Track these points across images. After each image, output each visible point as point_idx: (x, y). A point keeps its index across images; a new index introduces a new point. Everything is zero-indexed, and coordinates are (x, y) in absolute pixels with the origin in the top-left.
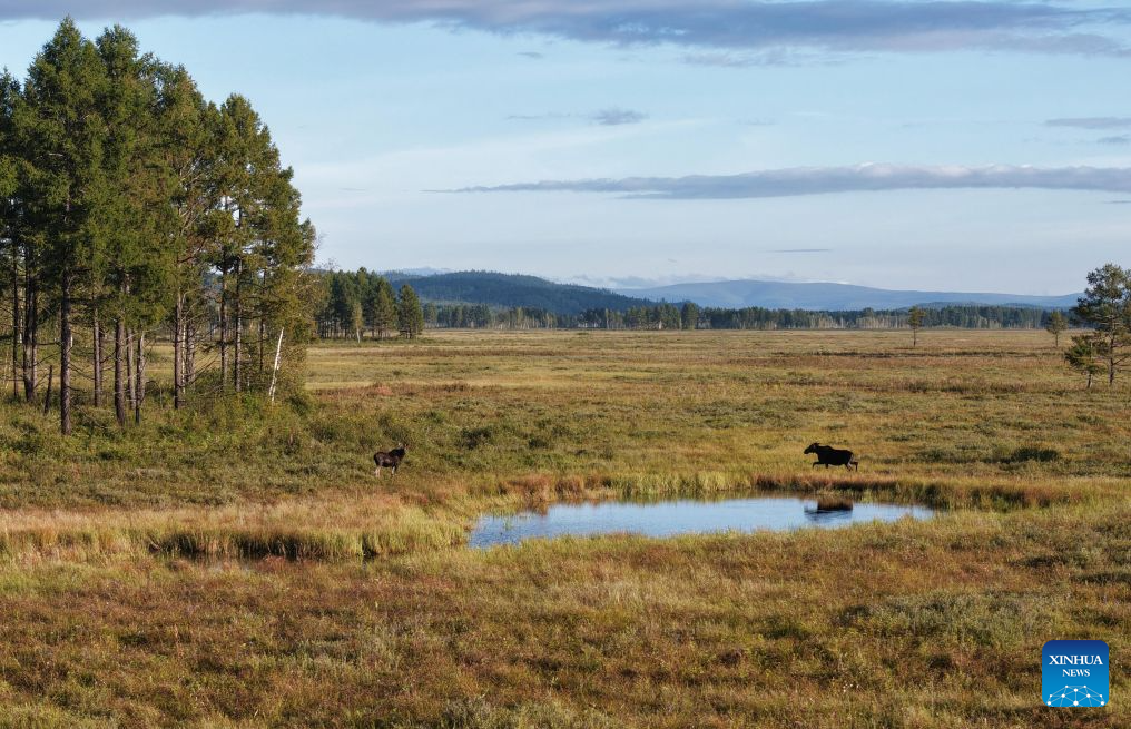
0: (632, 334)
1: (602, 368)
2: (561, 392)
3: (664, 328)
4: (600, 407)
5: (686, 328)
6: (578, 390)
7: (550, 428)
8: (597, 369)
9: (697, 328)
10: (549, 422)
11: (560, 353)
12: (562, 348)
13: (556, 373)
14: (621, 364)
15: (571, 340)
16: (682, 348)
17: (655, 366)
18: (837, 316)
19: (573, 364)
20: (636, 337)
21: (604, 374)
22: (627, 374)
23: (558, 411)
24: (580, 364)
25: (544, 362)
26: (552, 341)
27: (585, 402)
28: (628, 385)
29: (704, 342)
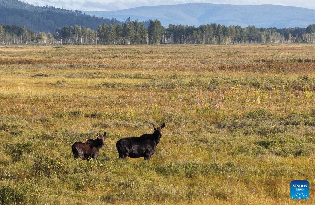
0: (105, 47)
1: (87, 75)
2: (43, 101)
3: (132, 43)
4: (96, 121)
5: (152, 43)
6: (64, 99)
7: (30, 160)
8: (81, 75)
9: (161, 43)
10: (28, 148)
11: (39, 62)
12: (41, 58)
13: (36, 80)
14: (104, 71)
15: (48, 52)
16: (159, 58)
17: (144, 72)
18: (285, 33)
19: (54, 71)
20: (109, 49)
21: (90, 81)
22: (117, 81)
23: (40, 129)
24: (62, 71)
25: (22, 70)
26: (30, 53)
27: (75, 114)
28: (122, 93)
29: (176, 52)
